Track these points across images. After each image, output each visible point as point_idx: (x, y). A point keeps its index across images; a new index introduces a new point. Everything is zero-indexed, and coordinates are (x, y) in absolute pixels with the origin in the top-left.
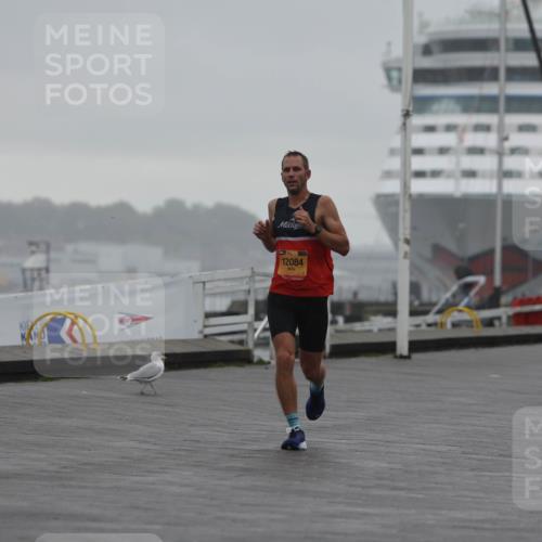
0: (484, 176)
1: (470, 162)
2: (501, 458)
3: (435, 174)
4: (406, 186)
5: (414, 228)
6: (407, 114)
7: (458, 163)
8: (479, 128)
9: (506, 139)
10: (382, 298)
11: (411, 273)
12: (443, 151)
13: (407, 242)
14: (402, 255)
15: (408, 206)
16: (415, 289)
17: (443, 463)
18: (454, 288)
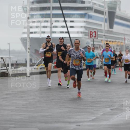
0: (47, 33)
1: (43, 30)
2: (52, 100)
3: (35, 33)
4: (28, 36)
5: (30, 46)
6: (28, 19)
7: (41, 30)
8: (45, 21)
9: (52, 24)
10: (23, 63)
11: (30, 57)
12: (37, 27)
13: (29, 49)
14: (28, 52)
15: (29, 40)
16: (31, 60)
17: (39, 102)
18: (40, 60)
